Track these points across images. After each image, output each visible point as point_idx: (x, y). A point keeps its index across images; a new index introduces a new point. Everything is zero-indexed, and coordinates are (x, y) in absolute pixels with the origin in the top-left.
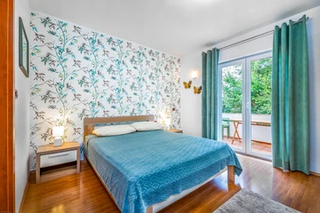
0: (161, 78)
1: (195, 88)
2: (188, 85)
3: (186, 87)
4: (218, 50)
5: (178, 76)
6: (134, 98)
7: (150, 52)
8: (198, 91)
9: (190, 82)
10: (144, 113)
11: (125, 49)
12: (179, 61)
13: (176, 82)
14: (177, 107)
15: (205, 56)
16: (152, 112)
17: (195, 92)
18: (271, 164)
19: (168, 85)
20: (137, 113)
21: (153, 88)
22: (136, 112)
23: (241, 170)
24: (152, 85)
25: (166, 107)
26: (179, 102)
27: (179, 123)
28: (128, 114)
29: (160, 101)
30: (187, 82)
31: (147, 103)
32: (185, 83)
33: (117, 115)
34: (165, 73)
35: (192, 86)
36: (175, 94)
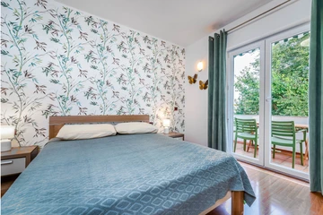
0: (159, 70)
1: (201, 82)
2: (193, 80)
3: (191, 82)
4: (226, 33)
5: (182, 70)
6: (123, 94)
7: (146, 39)
8: (204, 86)
9: (196, 76)
10: (136, 112)
11: (111, 32)
12: (183, 51)
13: (179, 77)
14: (180, 106)
15: (211, 41)
16: (147, 111)
17: (201, 88)
18: (308, 186)
19: (169, 80)
20: (127, 112)
21: (149, 82)
22: (124, 110)
23: (254, 198)
24: (147, 79)
25: (165, 106)
26: (183, 100)
27: (182, 125)
28: (114, 113)
29: (158, 98)
30: (193, 76)
31: (140, 100)
32: (190, 78)
33: (98, 113)
34: (164, 65)
35: (198, 80)
36: (178, 90)
